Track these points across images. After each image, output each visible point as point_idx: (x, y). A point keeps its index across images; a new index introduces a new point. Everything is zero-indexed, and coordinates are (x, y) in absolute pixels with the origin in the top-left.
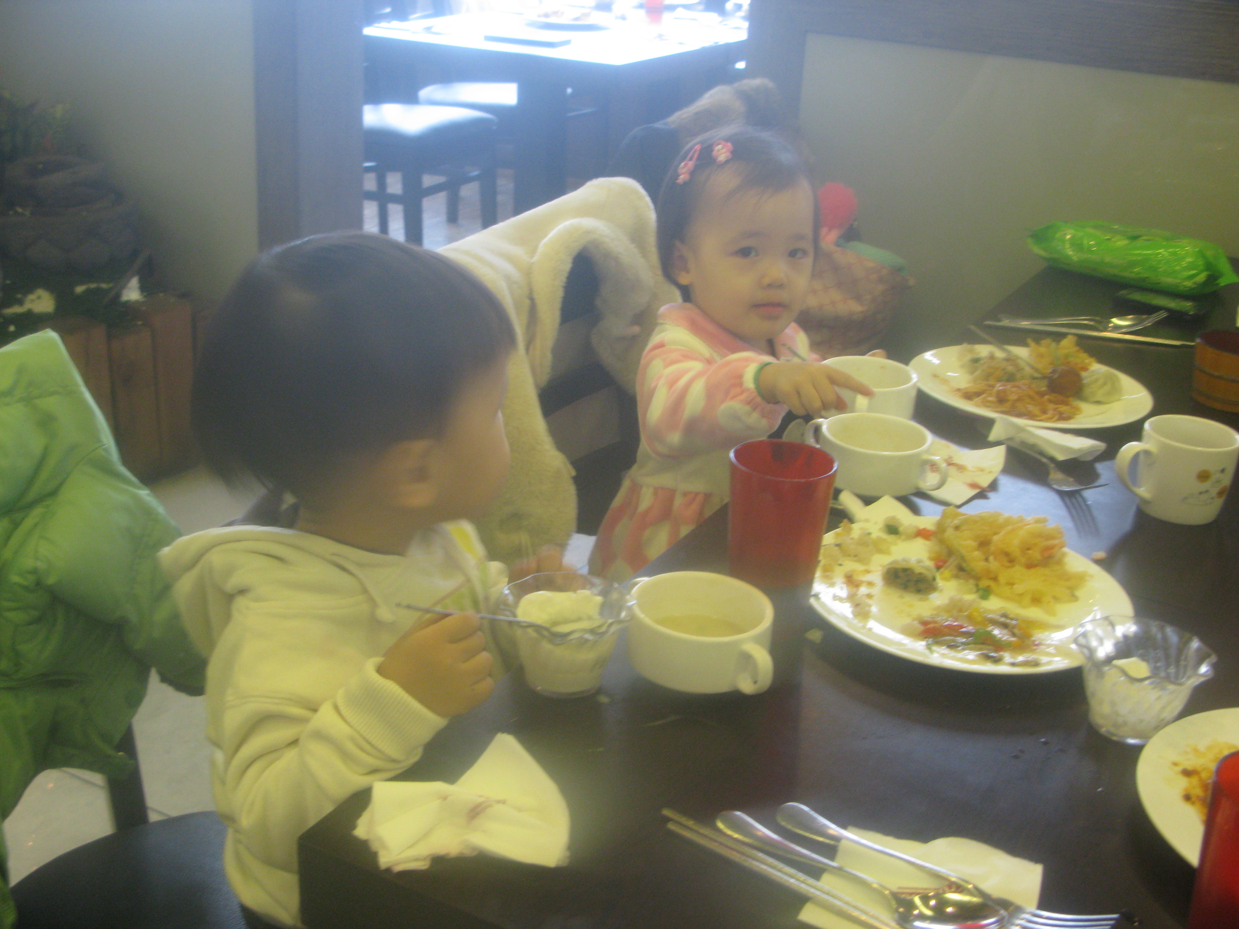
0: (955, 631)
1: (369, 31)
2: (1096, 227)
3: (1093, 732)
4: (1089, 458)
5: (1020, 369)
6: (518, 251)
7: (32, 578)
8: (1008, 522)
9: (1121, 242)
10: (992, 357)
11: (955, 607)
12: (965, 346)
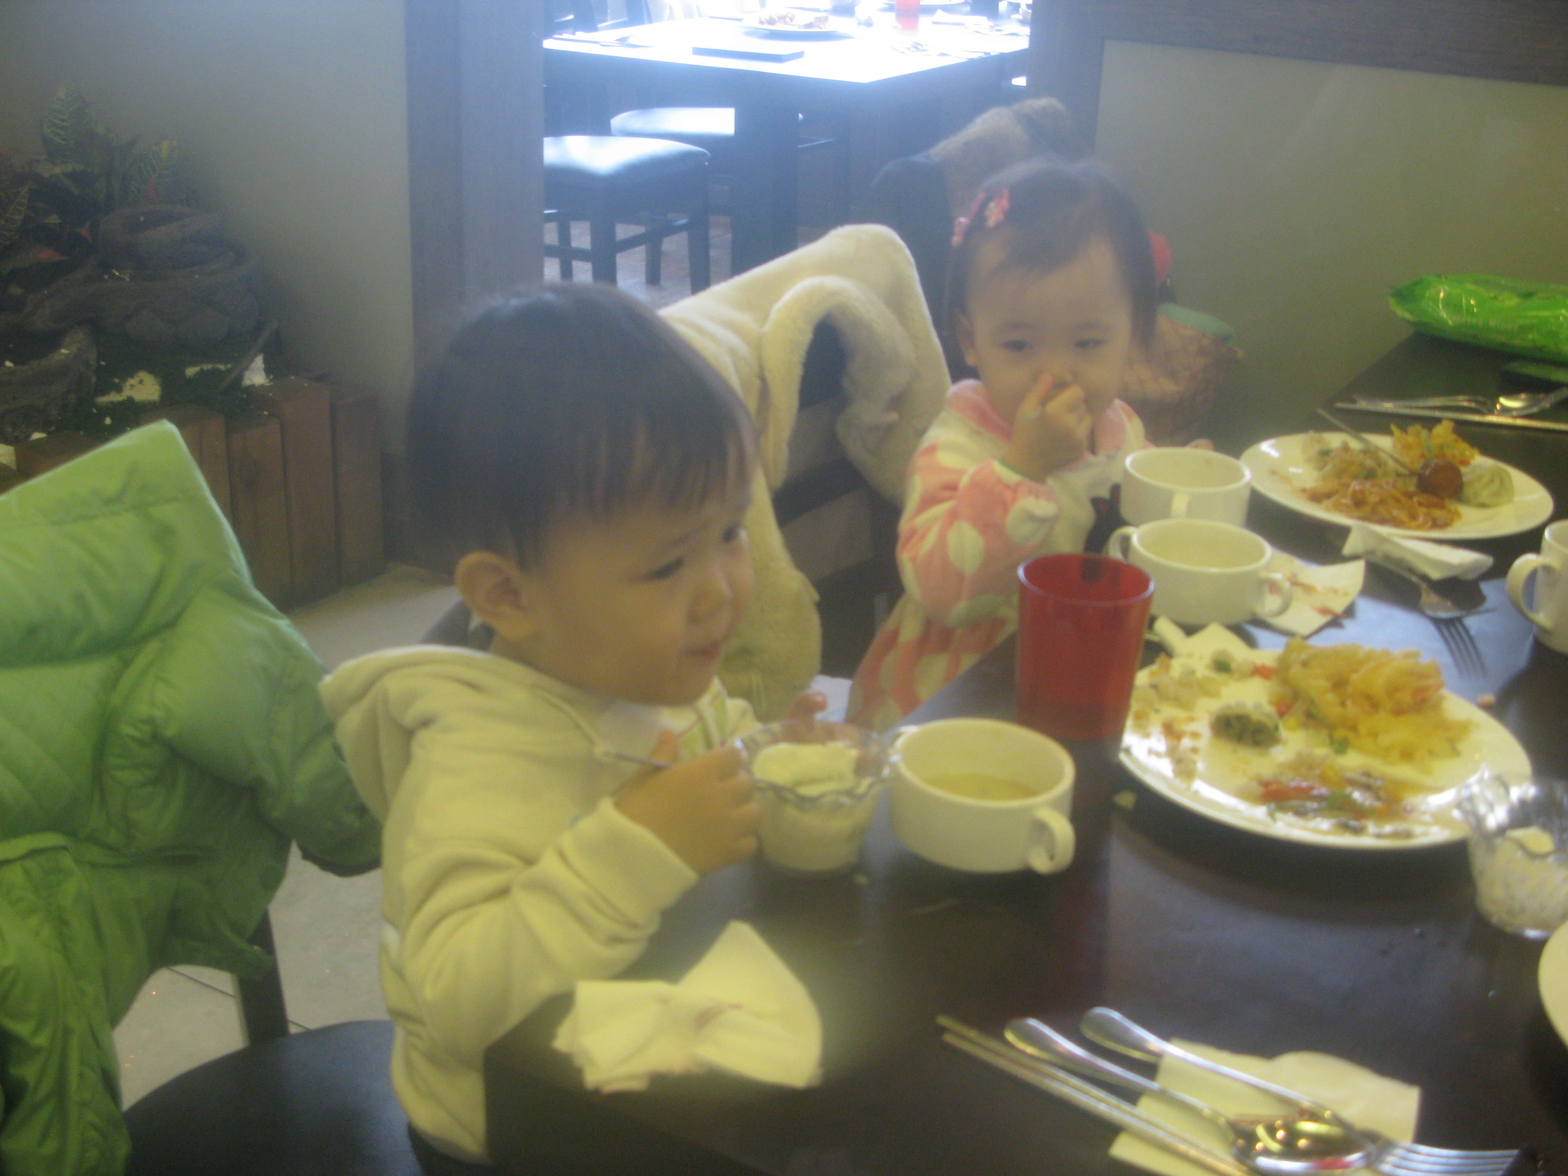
0: (1304, 794)
1: (549, 44)
2: (1476, 282)
3: (1481, 921)
4: (1471, 576)
5: (1380, 464)
6: (744, 319)
7: (147, 729)
8: (1369, 656)
9: (1510, 301)
10: (1346, 448)
11: (1302, 764)
12: (1311, 435)
